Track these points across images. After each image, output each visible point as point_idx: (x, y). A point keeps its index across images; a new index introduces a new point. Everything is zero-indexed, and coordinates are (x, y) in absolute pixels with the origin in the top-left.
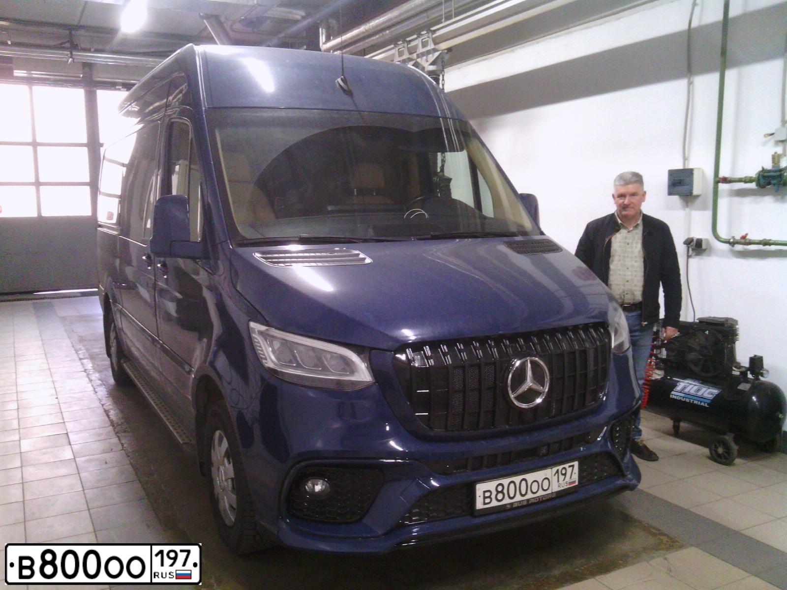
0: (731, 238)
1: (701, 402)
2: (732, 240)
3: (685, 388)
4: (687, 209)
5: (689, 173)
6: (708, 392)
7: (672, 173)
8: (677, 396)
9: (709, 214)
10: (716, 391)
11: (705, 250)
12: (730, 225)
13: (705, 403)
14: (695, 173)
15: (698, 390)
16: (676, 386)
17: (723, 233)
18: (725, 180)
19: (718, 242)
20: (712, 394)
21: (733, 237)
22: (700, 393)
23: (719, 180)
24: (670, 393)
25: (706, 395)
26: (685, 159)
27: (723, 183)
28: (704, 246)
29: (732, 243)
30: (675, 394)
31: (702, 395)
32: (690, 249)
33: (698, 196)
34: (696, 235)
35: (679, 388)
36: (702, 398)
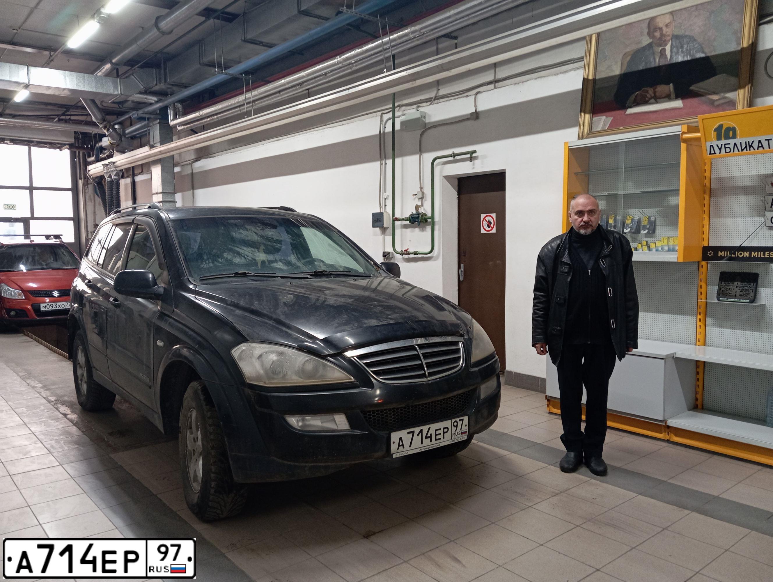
4: (383, 235)
5: (381, 215)
7: (374, 215)
9: (391, 238)
12: (401, 244)
14: (384, 214)
17: (399, 249)
18: (397, 219)
19: (396, 254)
21: (402, 251)
23: (395, 219)
26: (380, 207)
27: (396, 221)
28: (391, 256)
29: (402, 254)
32: (385, 258)
33: (386, 228)
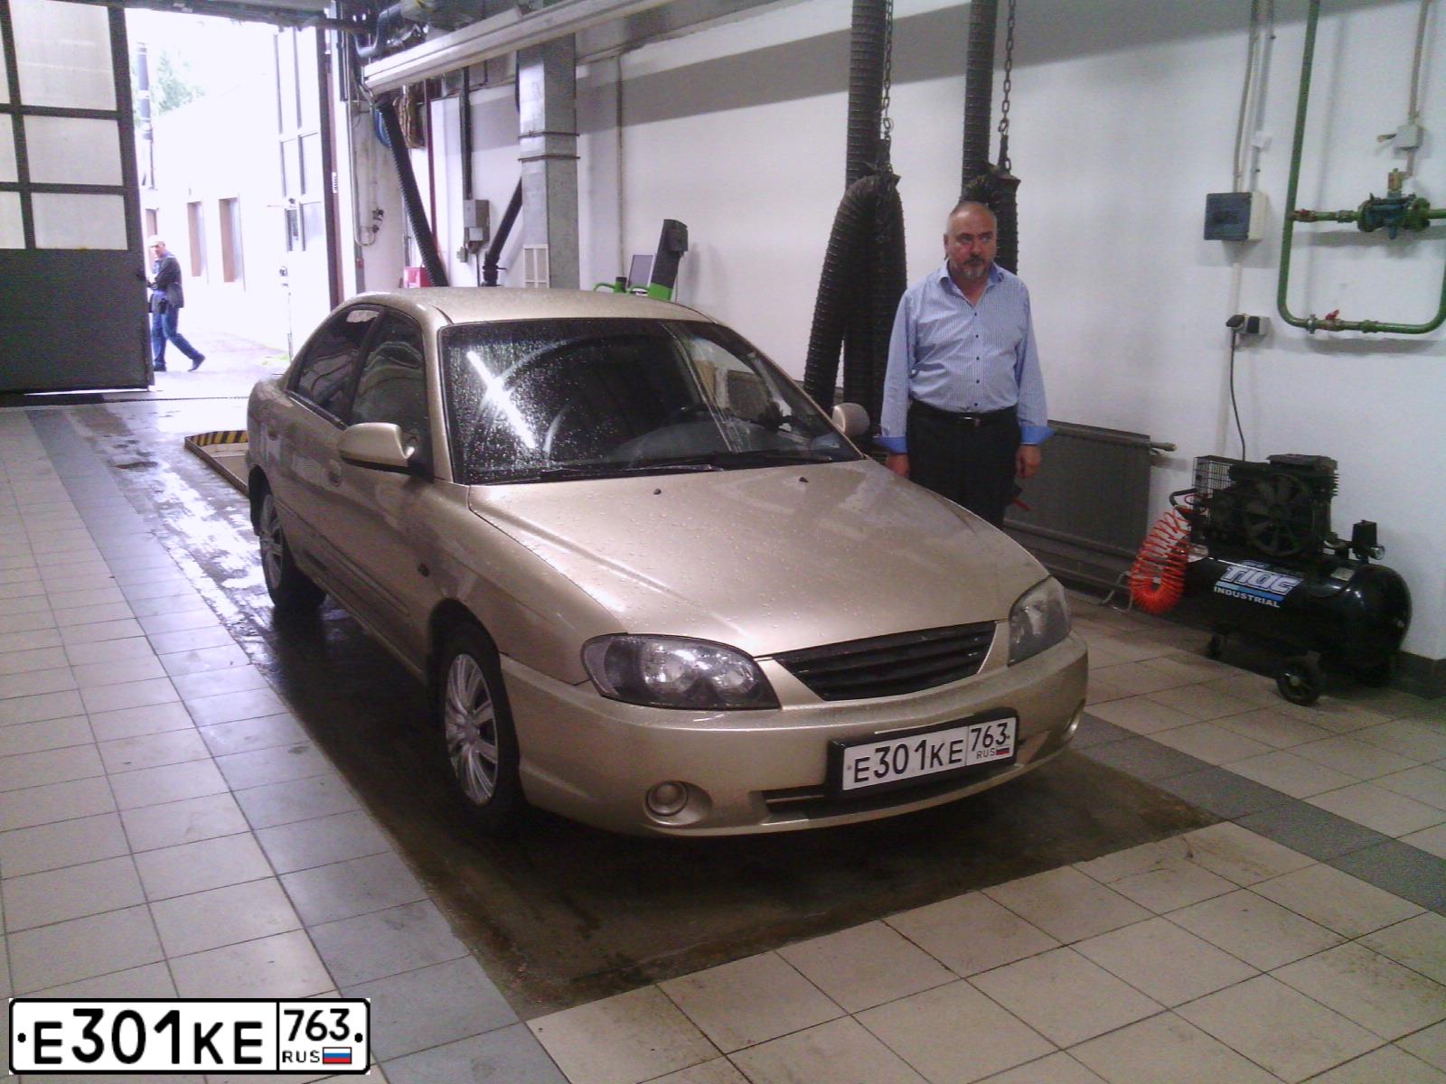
0: (1308, 317)
1: (1267, 599)
2: (1310, 322)
3: (1239, 575)
4: (1236, 265)
5: (1243, 200)
6: (1280, 583)
7: (1214, 201)
8: (1226, 588)
9: (1273, 274)
10: (1293, 582)
11: (1264, 336)
12: (1309, 295)
13: (1273, 601)
14: (1254, 199)
15: (1262, 580)
16: (1224, 570)
17: (1296, 308)
18: (1306, 216)
19: (1289, 325)
20: (1286, 586)
21: (1313, 317)
22: (1265, 585)
23: (1294, 215)
24: (1213, 584)
25: (1276, 588)
26: (1237, 175)
27: (1301, 220)
28: (1261, 331)
29: (1311, 325)
30: (1222, 586)
31: (1270, 587)
32: (1238, 336)
33: (1255, 242)
34: (1249, 311)
35: (1230, 576)
36: (1269, 592)
